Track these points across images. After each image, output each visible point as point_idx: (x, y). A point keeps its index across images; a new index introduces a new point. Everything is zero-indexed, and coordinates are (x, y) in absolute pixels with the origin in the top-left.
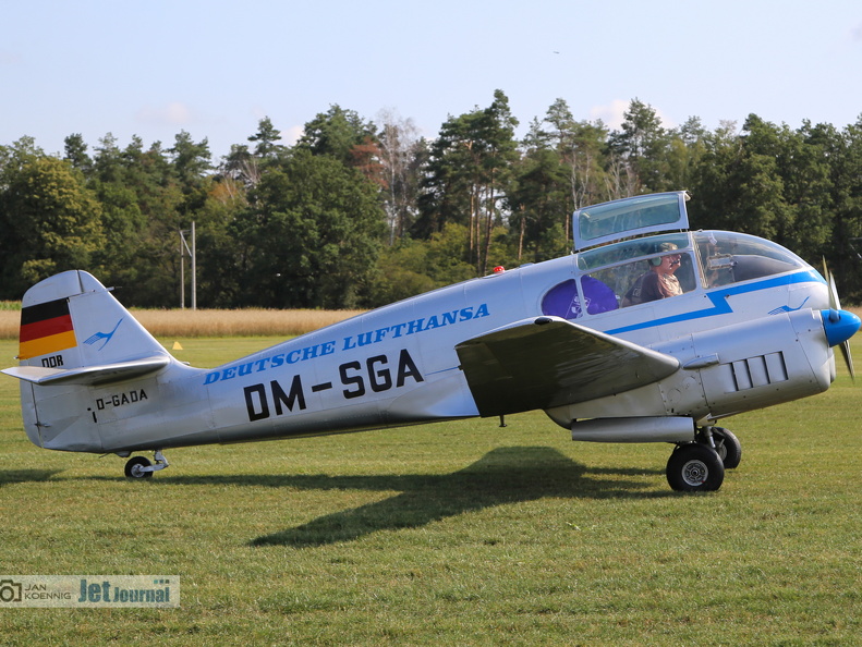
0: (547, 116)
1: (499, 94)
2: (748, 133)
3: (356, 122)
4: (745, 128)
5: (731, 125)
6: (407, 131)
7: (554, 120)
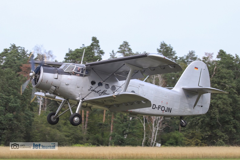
0: (119, 50)
1: (94, 39)
2: (219, 59)
3: (24, 52)
4: (218, 57)
5: (211, 55)
6: (49, 57)
7: (123, 52)
